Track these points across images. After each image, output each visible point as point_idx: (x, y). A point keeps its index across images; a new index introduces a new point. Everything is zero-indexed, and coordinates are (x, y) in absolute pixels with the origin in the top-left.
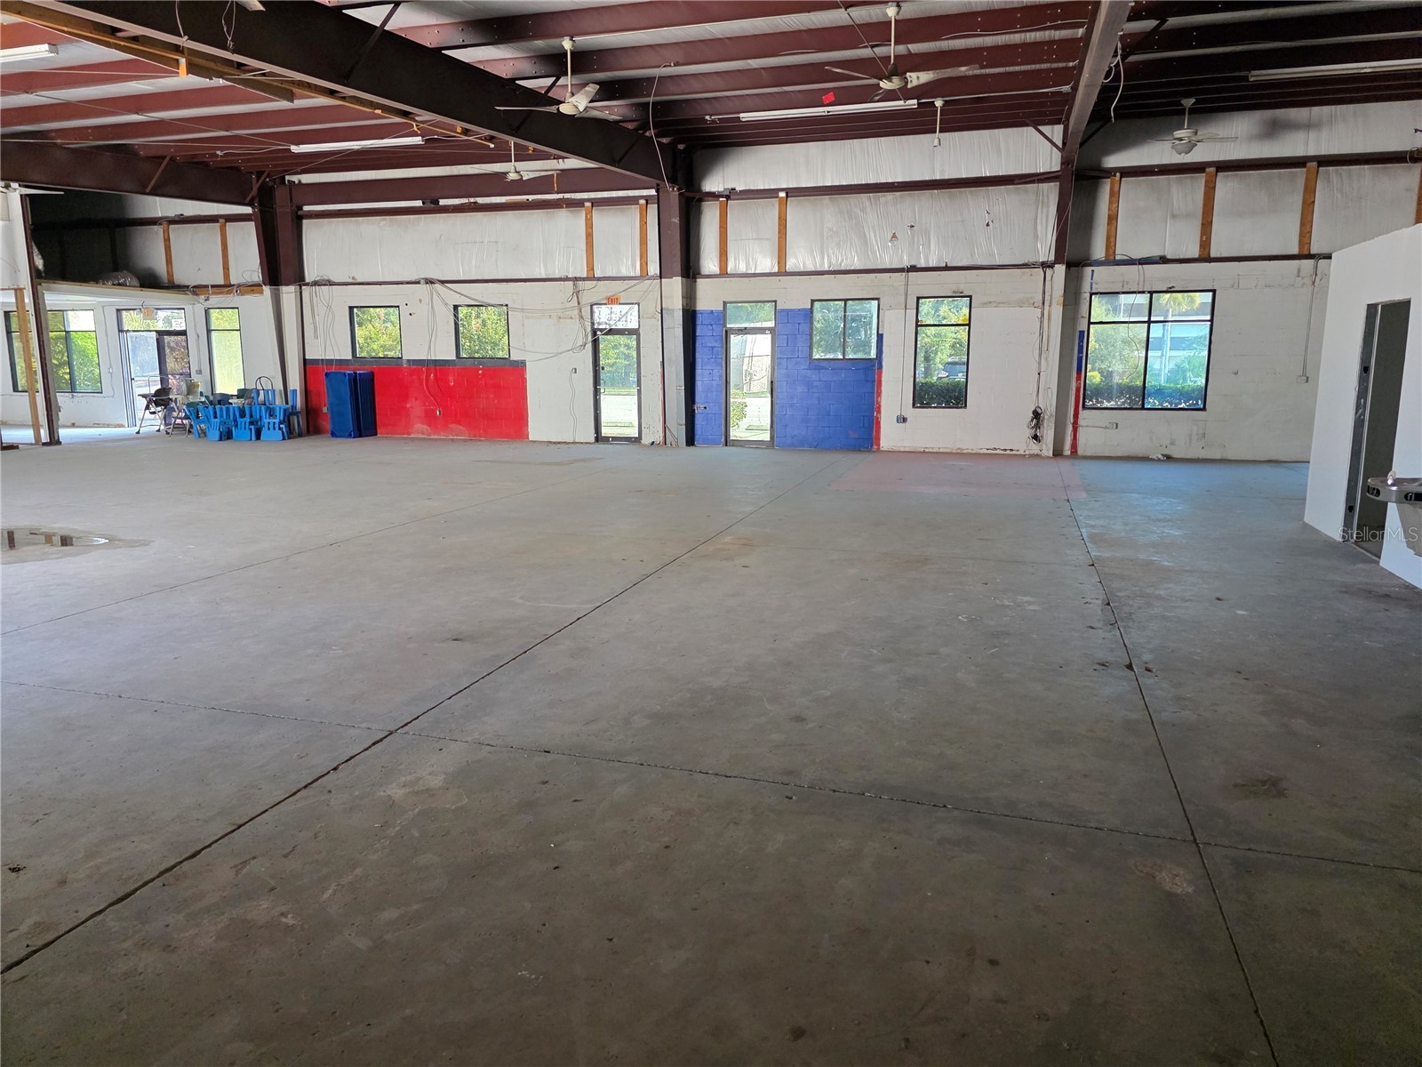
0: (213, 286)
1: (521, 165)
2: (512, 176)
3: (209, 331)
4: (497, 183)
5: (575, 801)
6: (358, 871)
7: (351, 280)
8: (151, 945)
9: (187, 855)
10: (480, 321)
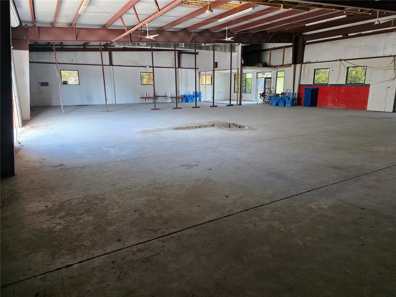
0: (279, 65)
1: (380, 19)
2: (377, 23)
3: (277, 77)
4: (371, 26)
5: (372, 227)
6: (301, 224)
7: (316, 61)
8: (251, 223)
9: (260, 205)
10: (355, 72)
